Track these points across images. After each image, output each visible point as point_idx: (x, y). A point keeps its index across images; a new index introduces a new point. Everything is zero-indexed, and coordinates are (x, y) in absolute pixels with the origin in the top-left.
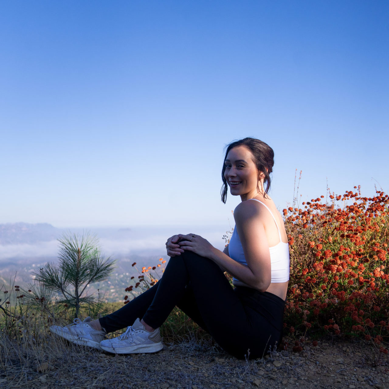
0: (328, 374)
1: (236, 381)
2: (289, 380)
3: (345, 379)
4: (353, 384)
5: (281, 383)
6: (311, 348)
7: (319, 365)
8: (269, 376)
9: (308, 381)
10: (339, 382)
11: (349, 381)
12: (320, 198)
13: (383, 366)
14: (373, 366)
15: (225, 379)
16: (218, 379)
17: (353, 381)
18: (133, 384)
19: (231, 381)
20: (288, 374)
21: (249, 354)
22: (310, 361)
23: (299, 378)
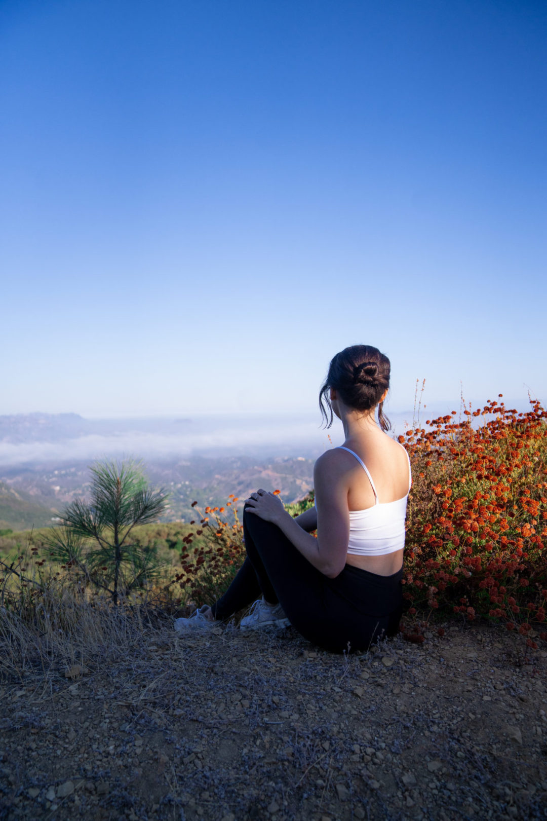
0: (455, 678)
1: (332, 689)
2: (402, 687)
3: (478, 685)
4: (489, 693)
5: (392, 691)
6: (434, 636)
7: (444, 664)
8: (377, 681)
9: (427, 688)
10: (470, 691)
11: (483, 689)
12: (451, 415)
13: (531, 664)
14: (517, 666)
15: (317, 686)
16: (307, 686)
17: (489, 690)
18: (194, 694)
19: (324, 690)
20: (402, 677)
21: (349, 649)
22: (432, 657)
23: (415, 685)
